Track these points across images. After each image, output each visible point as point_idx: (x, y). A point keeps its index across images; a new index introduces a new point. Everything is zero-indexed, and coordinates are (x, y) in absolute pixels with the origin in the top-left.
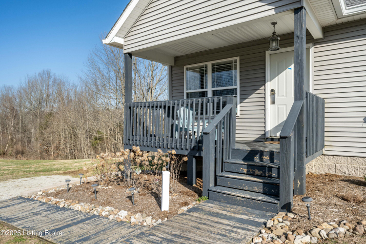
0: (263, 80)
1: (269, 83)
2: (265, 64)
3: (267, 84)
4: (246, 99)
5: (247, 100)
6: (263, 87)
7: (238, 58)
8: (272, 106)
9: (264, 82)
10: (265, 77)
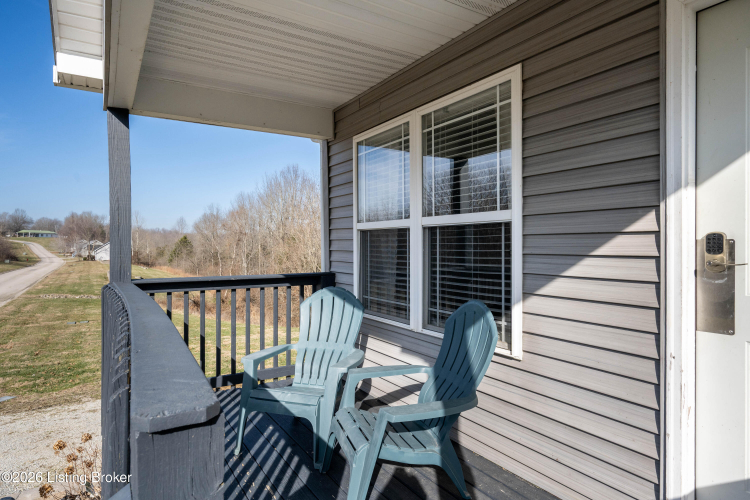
0: (651, 176)
1: (687, 194)
2: (657, 81)
3: (671, 200)
4: (552, 277)
5: (555, 287)
6: (647, 222)
7: (514, 74)
8: (710, 339)
9: (651, 189)
10: (657, 159)
